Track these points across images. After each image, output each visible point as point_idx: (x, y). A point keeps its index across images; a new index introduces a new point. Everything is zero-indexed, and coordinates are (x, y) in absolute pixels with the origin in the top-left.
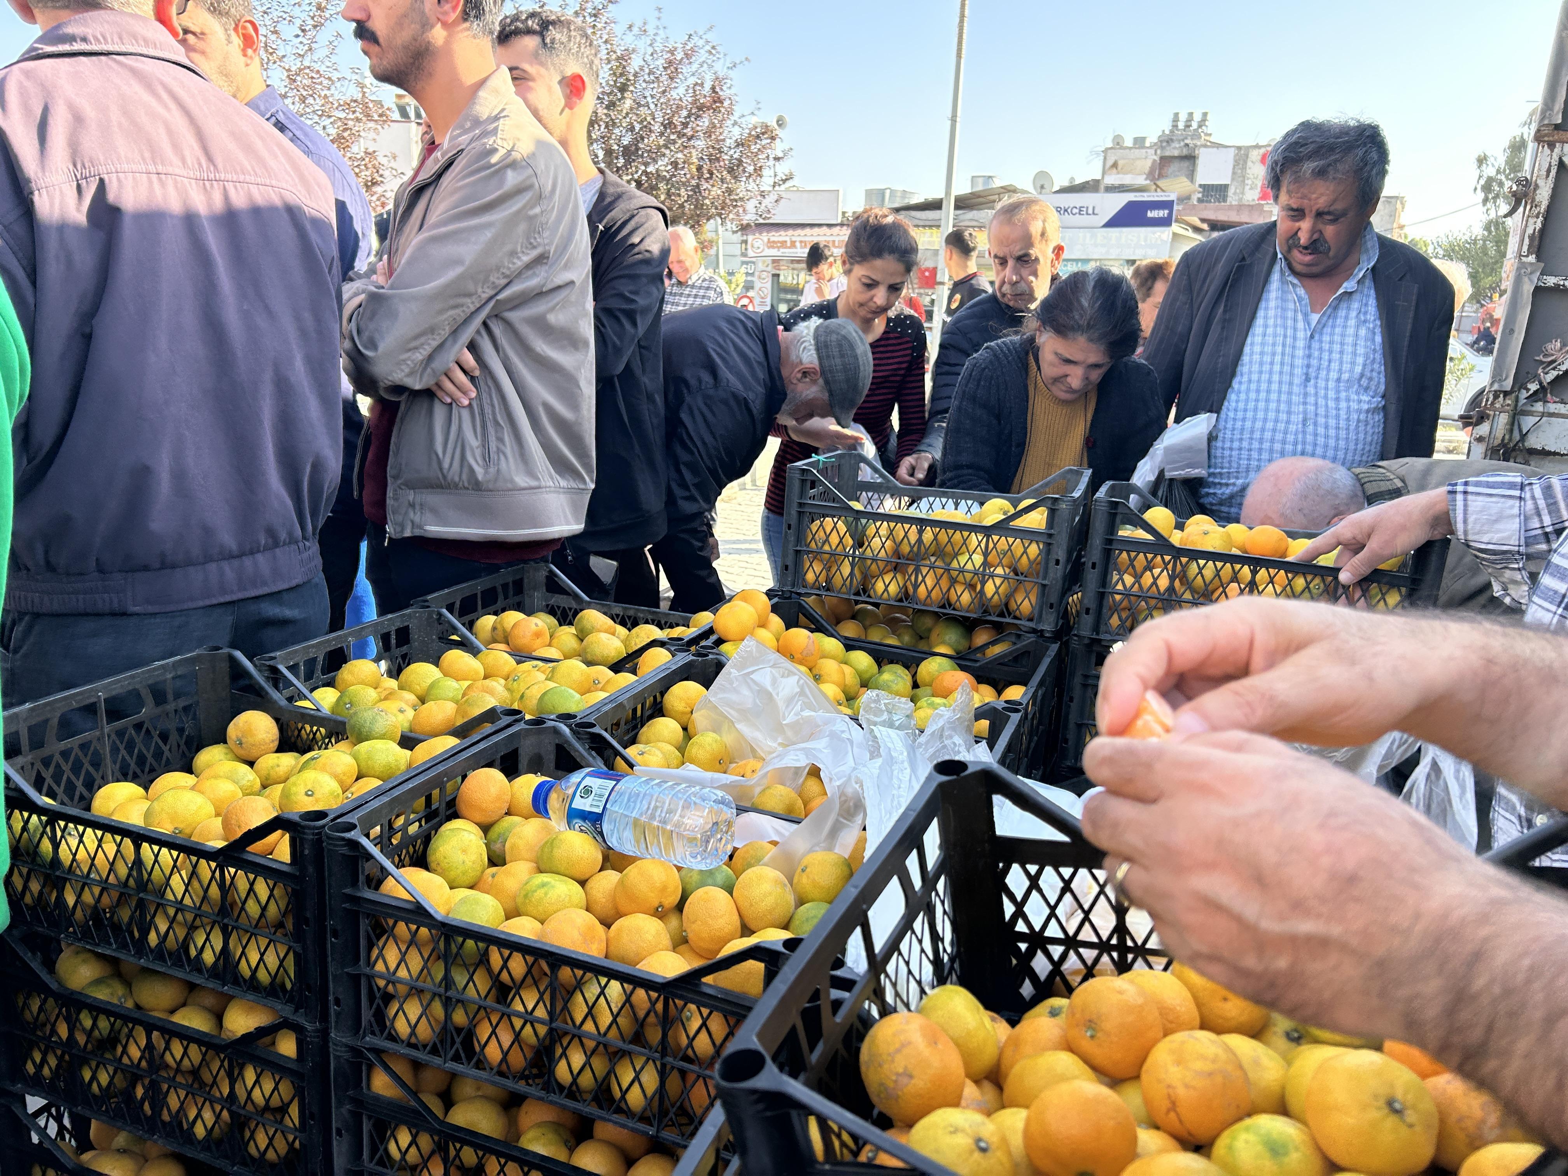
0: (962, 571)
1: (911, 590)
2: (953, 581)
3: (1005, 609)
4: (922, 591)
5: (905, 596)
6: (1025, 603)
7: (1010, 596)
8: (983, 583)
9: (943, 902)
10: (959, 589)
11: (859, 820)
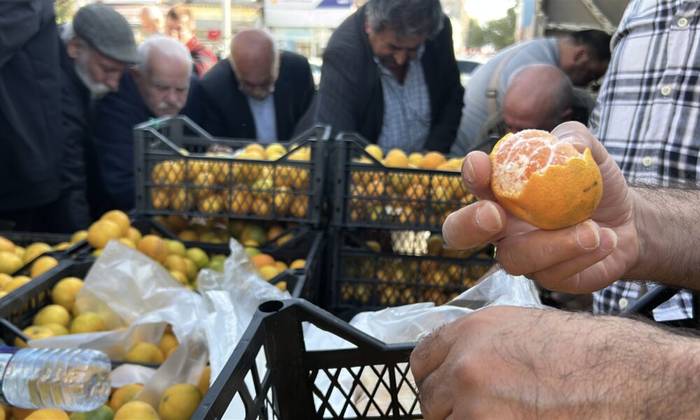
0: (259, 190)
1: (227, 206)
2: (254, 198)
3: (288, 213)
4: (235, 206)
5: (224, 210)
6: (301, 208)
7: (291, 203)
8: (274, 197)
9: (272, 406)
10: (259, 202)
11: (203, 358)
